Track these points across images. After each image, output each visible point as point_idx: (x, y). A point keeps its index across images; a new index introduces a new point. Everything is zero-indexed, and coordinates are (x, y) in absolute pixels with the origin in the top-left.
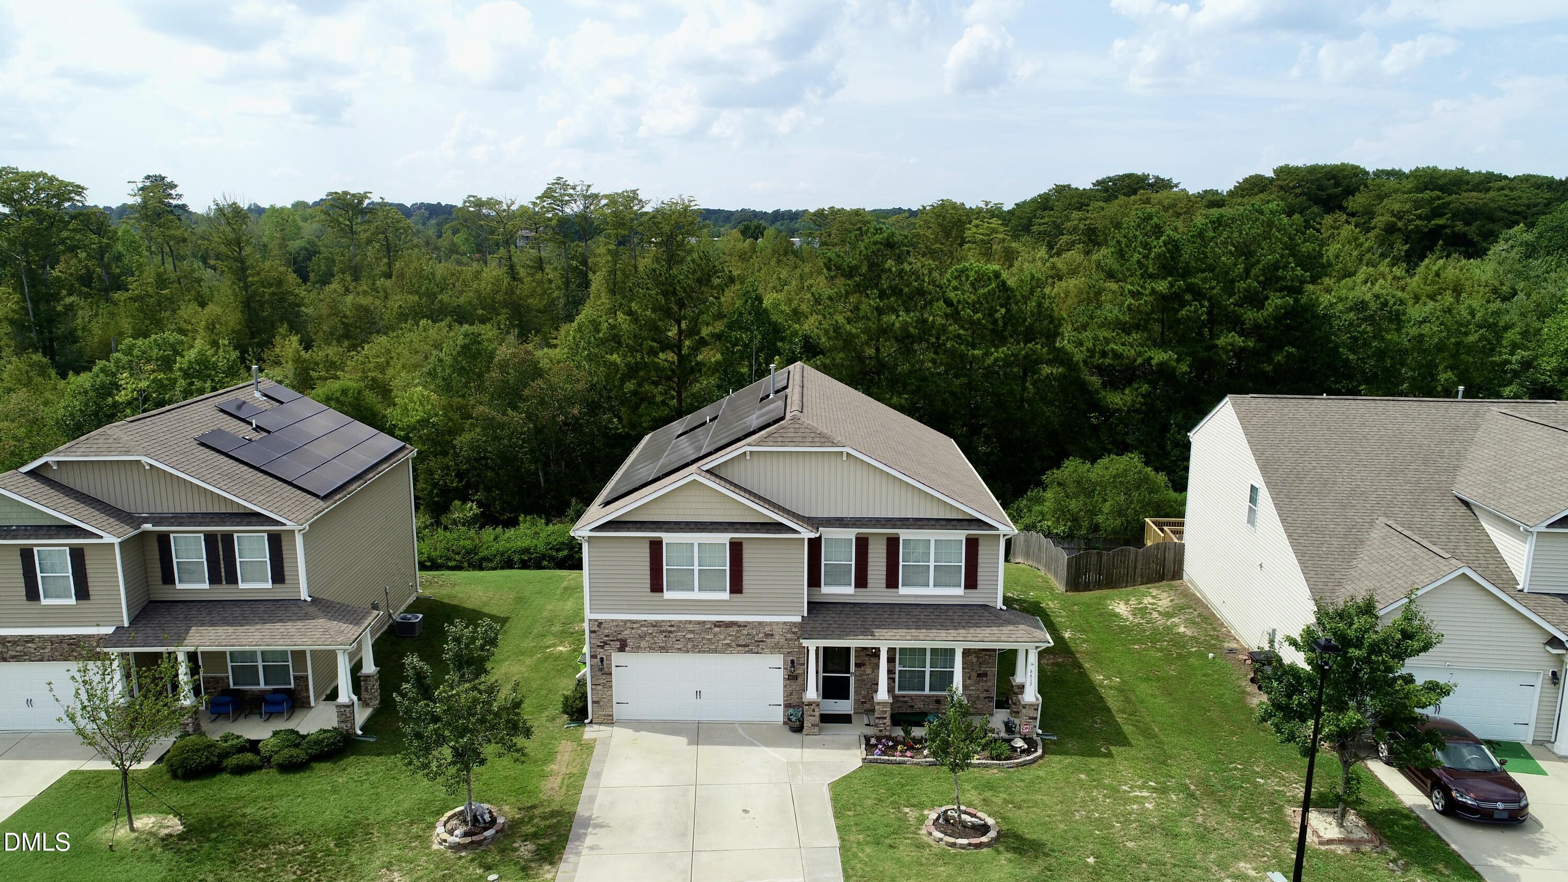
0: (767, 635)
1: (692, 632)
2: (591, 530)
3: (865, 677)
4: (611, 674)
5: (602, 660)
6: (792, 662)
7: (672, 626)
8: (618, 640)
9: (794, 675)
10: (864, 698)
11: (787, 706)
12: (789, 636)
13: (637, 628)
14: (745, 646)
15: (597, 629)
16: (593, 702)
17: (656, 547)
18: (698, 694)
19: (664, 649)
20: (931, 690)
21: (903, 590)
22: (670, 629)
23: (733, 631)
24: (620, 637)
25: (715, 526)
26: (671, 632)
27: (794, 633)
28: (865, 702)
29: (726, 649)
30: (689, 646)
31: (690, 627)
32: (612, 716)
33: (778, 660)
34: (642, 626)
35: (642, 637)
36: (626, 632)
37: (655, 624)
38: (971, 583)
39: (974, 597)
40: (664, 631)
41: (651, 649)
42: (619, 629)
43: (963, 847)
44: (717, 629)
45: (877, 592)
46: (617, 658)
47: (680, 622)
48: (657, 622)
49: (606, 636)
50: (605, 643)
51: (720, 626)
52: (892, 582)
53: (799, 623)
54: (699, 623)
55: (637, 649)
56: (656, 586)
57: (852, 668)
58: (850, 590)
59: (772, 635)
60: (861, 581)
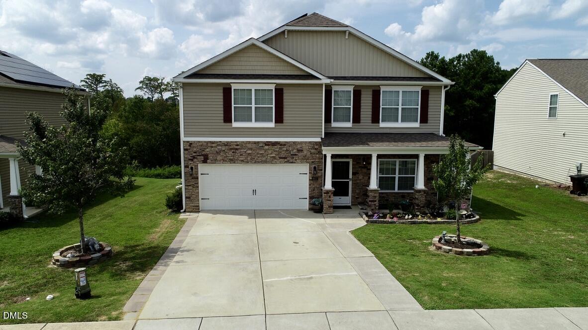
0: (299, 151)
1: (251, 149)
2: (184, 78)
3: (358, 181)
4: (198, 178)
5: (192, 168)
6: (315, 168)
7: (237, 145)
8: (202, 155)
9: (316, 177)
10: (358, 194)
11: (311, 198)
12: (313, 151)
13: (215, 147)
14: (285, 158)
15: (188, 148)
16: (186, 198)
17: (227, 91)
18: (254, 192)
19: (232, 161)
20: (398, 190)
21: (382, 125)
22: (236, 147)
23: (277, 148)
24: (203, 153)
25: (265, 76)
26: (237, 149)
27: (316, 149)
28: (358, 198)
29: (272, 161)
30: (249, 159)
31: (249, 146)
32: (198, 206)
33: (305, 168)
34: (218, 145)
35: (218, 153)
36: (207, 150)
37: (227, 144)
38: (424, 119)
39: (427, 129)
40: (232, 149)
41: (224, 161)
42: (203, 147)
43: (469, 254)
44: (267, 147)
45: (366, 126)
46: (202, 168)
47: (243, 142)
48: (228, 142)
49: (195, 153)
50: (194, 157)
51: (268, 145)
52: (375, 119)
53: (319, 142)
54: (255, 143)
55: (215, 161)
56: (227, 119)
57: (351, 176)
58: (349, 125)
59: (302, 151)
60: (357, 119)
